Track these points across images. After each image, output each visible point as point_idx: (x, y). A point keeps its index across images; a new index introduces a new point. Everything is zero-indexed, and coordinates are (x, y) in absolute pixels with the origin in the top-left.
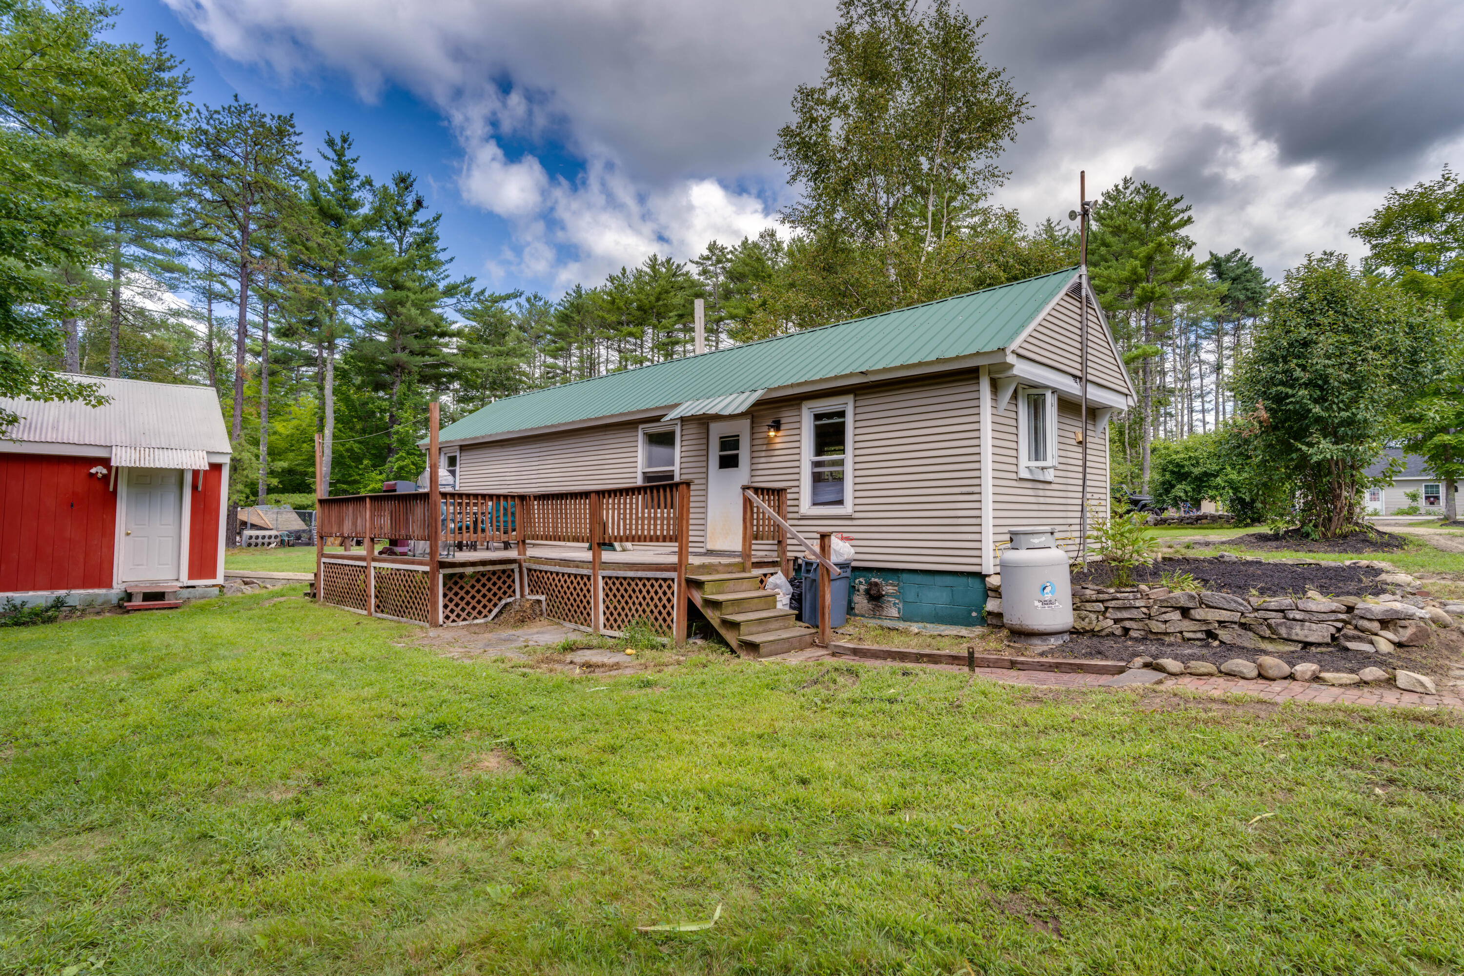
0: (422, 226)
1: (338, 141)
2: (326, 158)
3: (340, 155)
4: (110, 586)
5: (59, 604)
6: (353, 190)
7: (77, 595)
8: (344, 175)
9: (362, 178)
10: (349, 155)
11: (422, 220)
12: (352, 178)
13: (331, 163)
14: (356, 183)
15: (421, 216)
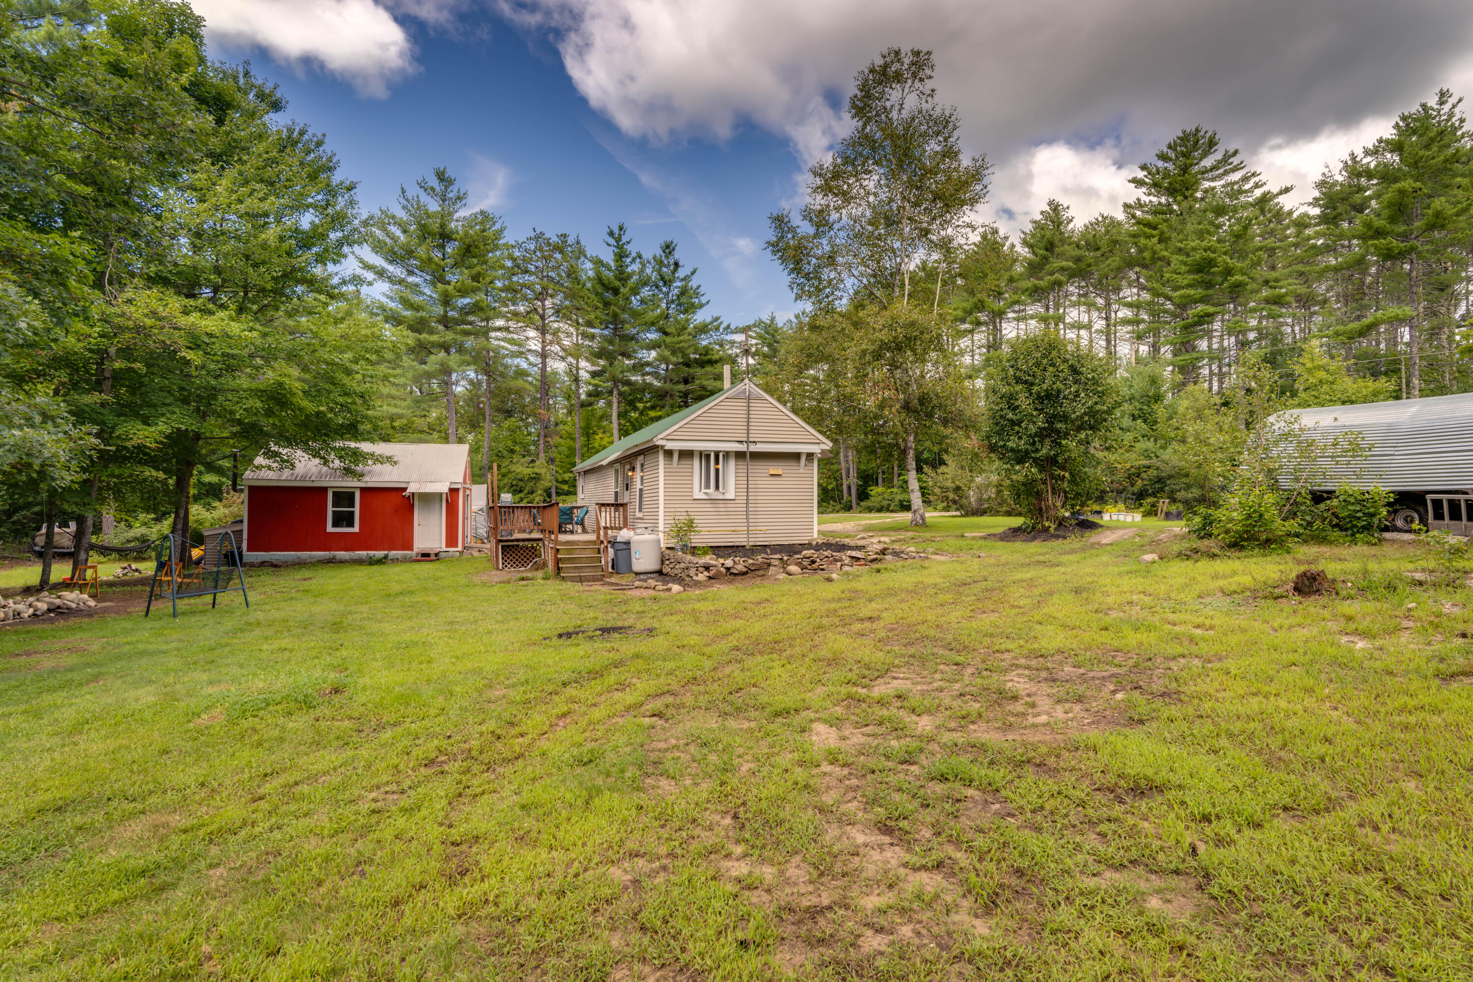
0: (682, 280)
1: (616, 231)
2: (609, 245)
3: (618, 240)
4: (412, 550)
5: (386, 557)
6: (627, 266)
7: (393, 553)
8: (621, 256)
9: (634, 254)
10: (624, 239)
11: (682, 276)
12: (627, 256)
13: (612, 248)
14: (628, 260)
15: (681, 273)
